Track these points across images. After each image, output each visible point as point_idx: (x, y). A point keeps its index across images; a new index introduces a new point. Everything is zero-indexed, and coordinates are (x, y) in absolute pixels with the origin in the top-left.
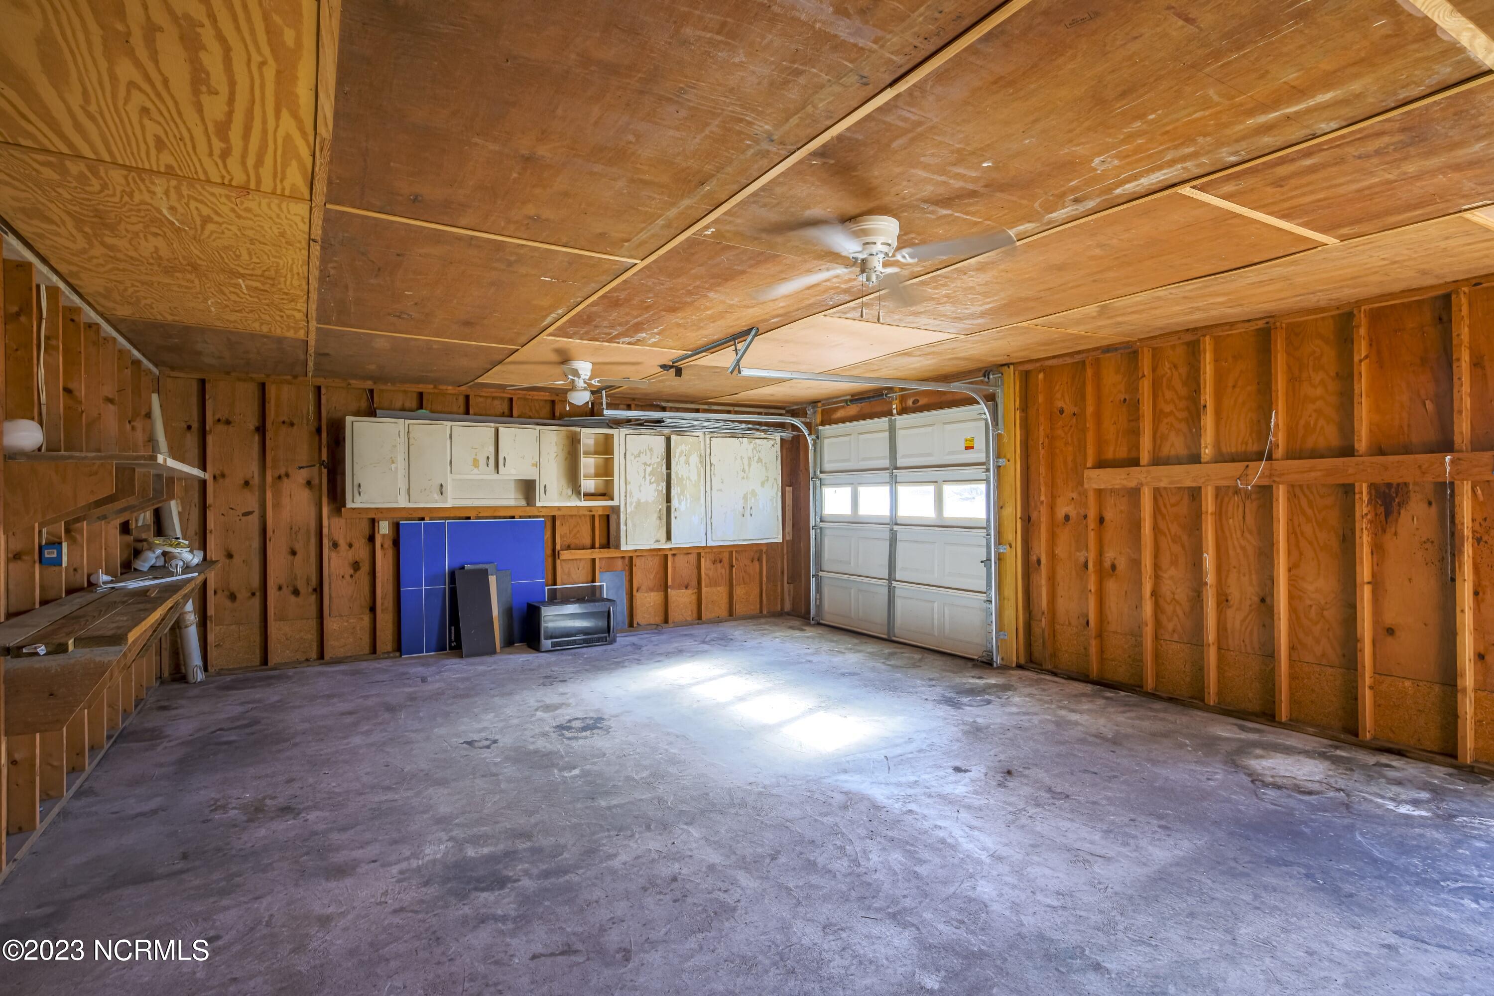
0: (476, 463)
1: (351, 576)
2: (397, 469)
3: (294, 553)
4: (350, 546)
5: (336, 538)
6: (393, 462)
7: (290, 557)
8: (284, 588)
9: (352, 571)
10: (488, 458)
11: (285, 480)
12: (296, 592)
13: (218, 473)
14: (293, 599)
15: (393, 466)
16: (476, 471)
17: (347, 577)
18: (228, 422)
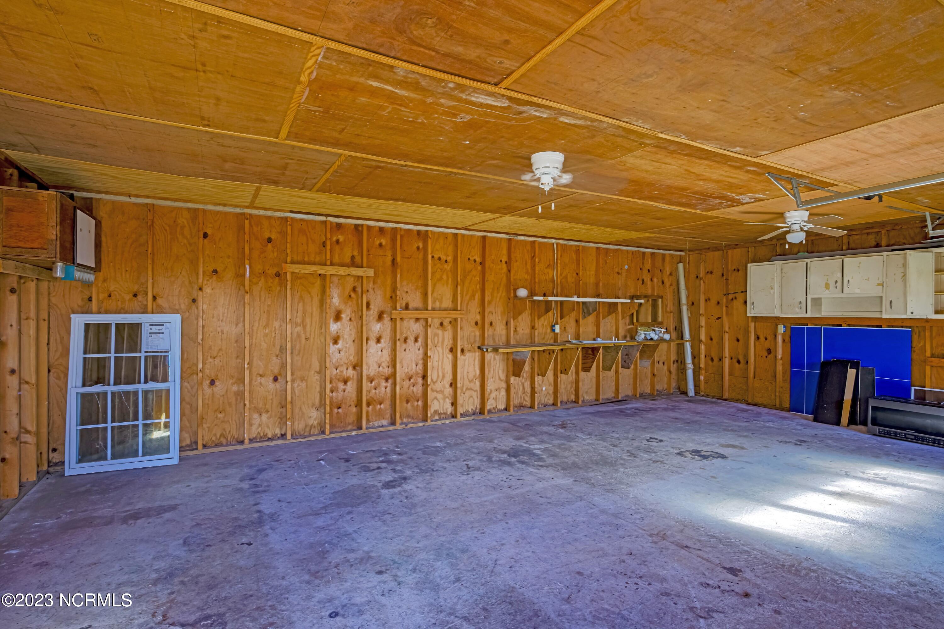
0: (827, 286)
1: (766, 357)
2: (774, 292)
3: (738, 340)
4: (766, 339)
5: (759, 334)
6: (772, 289)
7: (736, 342)
8: (733, 358)
9: (766, 354)
10: (836, 282)
11: (735, 300)
12: (739, 362)
13: (707, 298)
14: (737, 365)
15: (772, 291)
16: (827, 291)
17: (764, 357)
18: (711, 273)
